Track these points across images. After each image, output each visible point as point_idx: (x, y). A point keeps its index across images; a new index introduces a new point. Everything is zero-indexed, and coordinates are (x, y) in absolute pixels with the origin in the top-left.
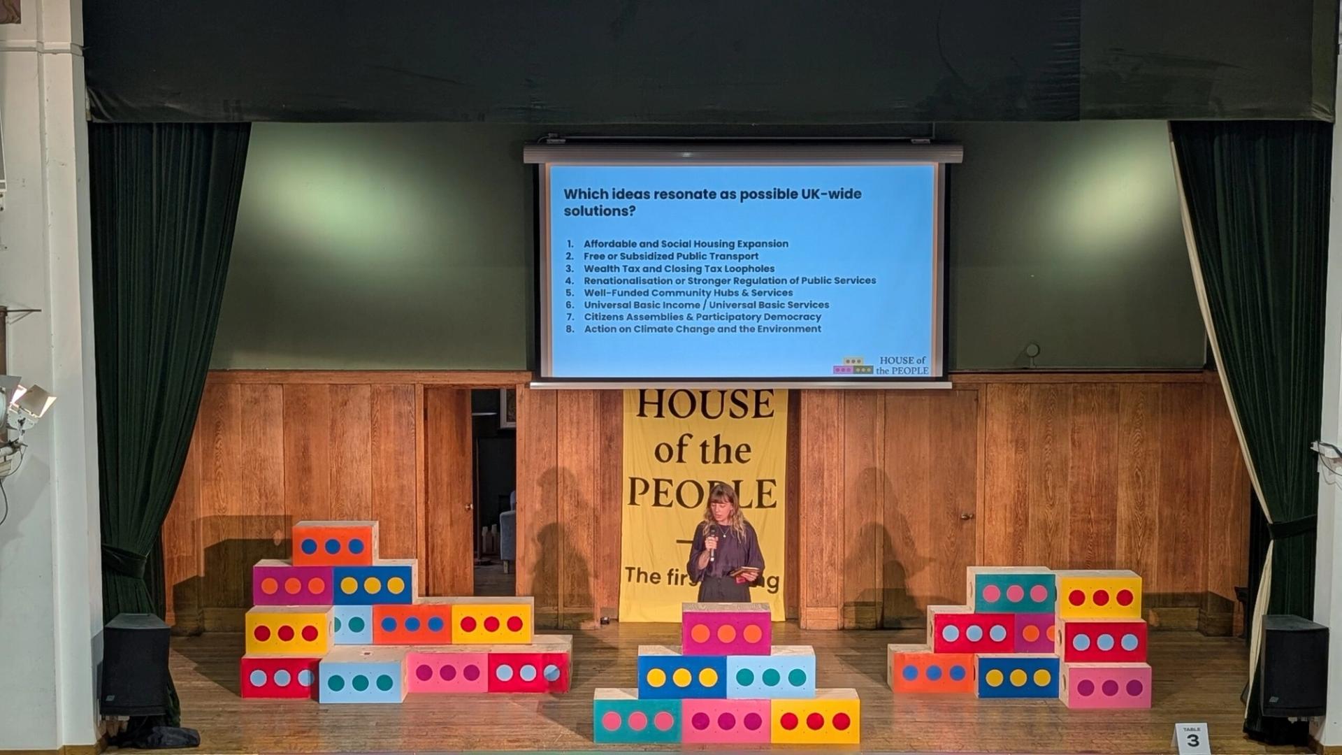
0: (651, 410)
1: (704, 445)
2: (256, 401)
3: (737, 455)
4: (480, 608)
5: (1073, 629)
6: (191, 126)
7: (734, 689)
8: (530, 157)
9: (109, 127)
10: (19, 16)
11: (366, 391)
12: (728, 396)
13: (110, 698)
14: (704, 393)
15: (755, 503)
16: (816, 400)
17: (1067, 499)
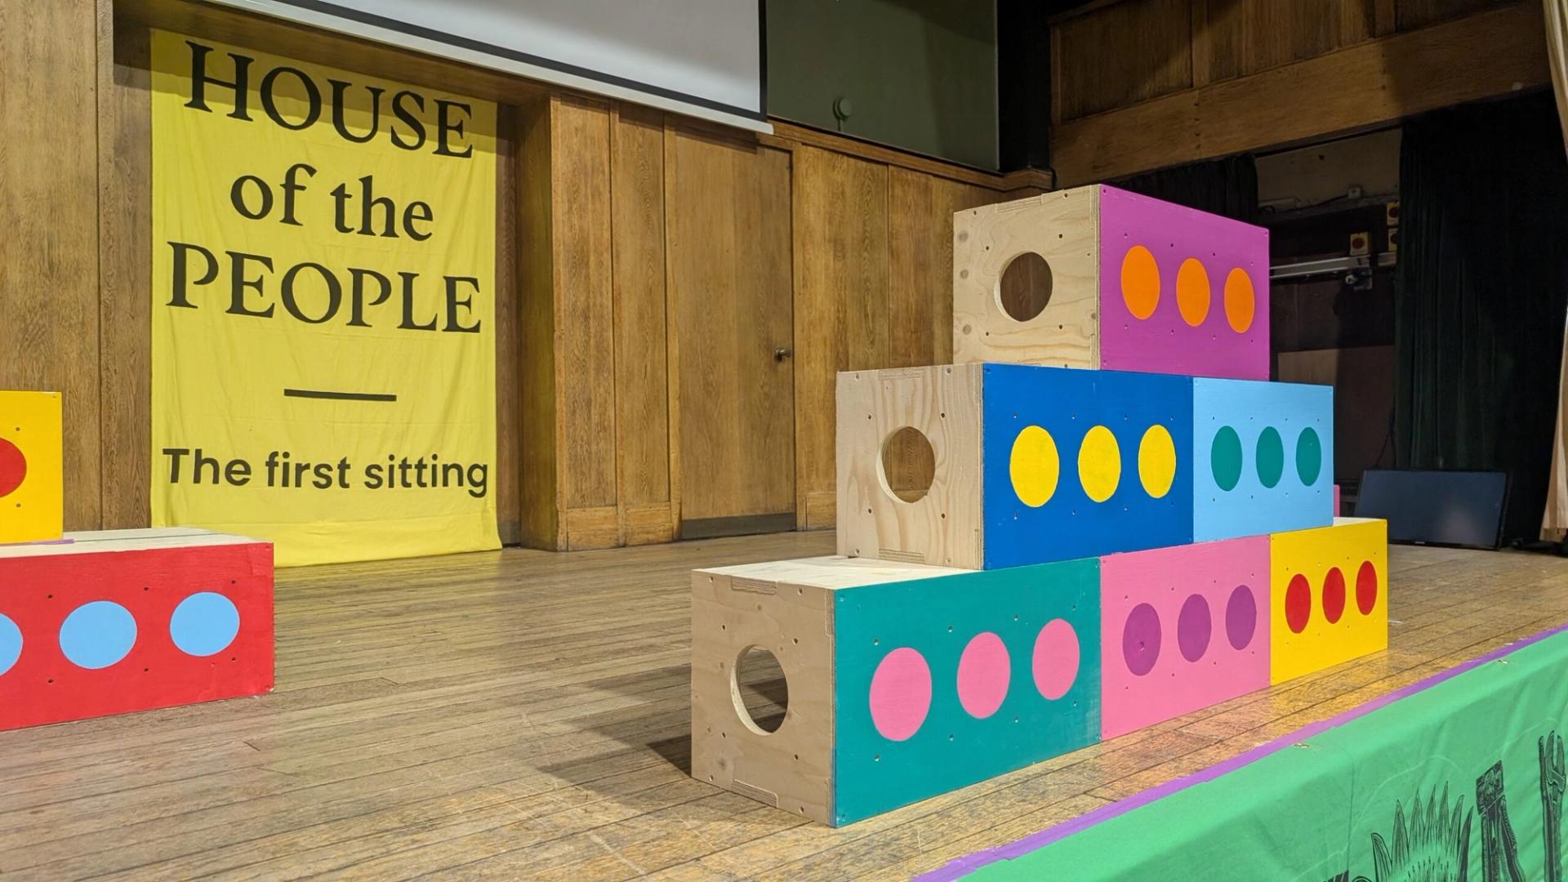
0: (220, 99)
1: (340, 194)
3: (409, 222)
12: (386, 100)
15: (442, 322)
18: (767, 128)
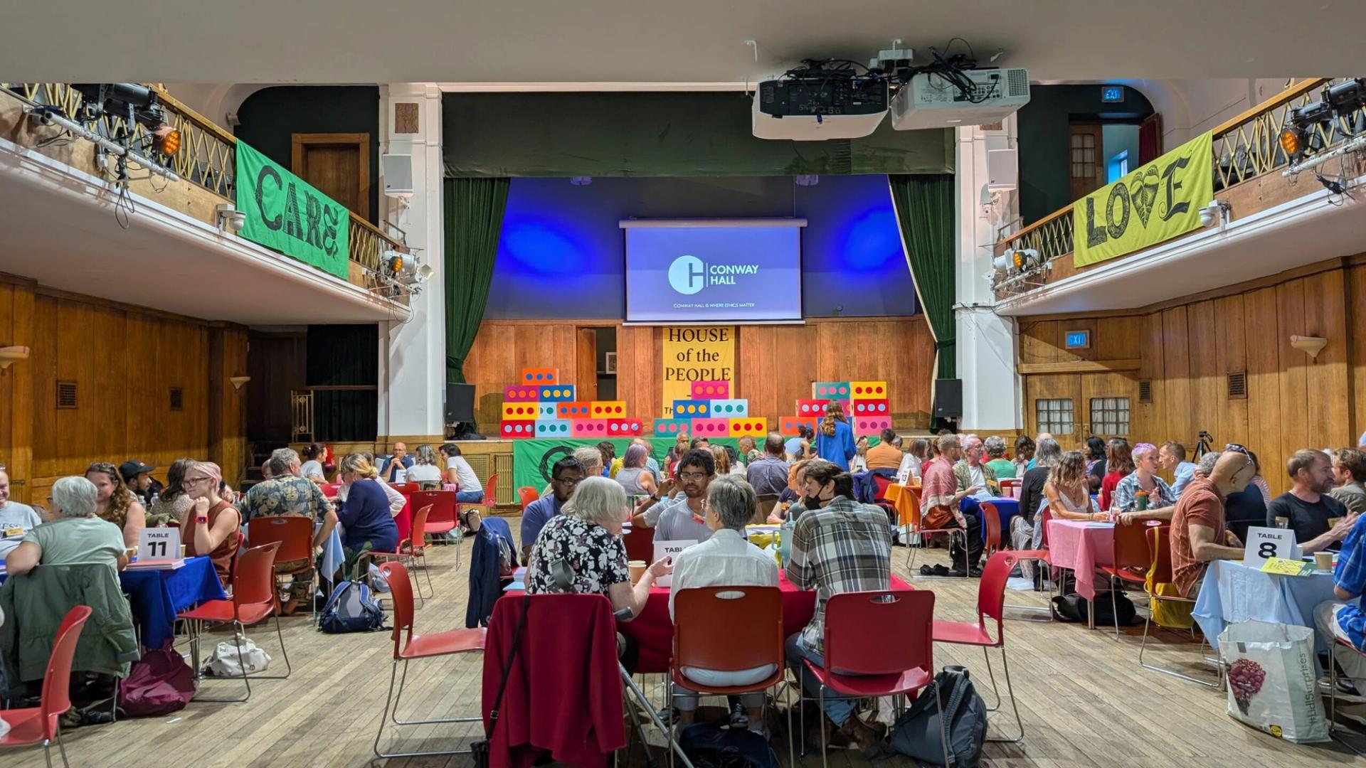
0: (675, 338)
1: (698, 354)
2: (503, 333)
3: (713, 357)
4: (603, 405)
5: (857, 402)
6: (486, 179)
7: (714, 414)
8: (622, 225)
9: (452, 180)
10: (417, 129)
11: (551, 328)
12: (708, 332)
13: (450, 414)
14: (698, 331)
15: (721, 378)
16: (747, 329)
17: (856, 372)
18: (803, 322)
